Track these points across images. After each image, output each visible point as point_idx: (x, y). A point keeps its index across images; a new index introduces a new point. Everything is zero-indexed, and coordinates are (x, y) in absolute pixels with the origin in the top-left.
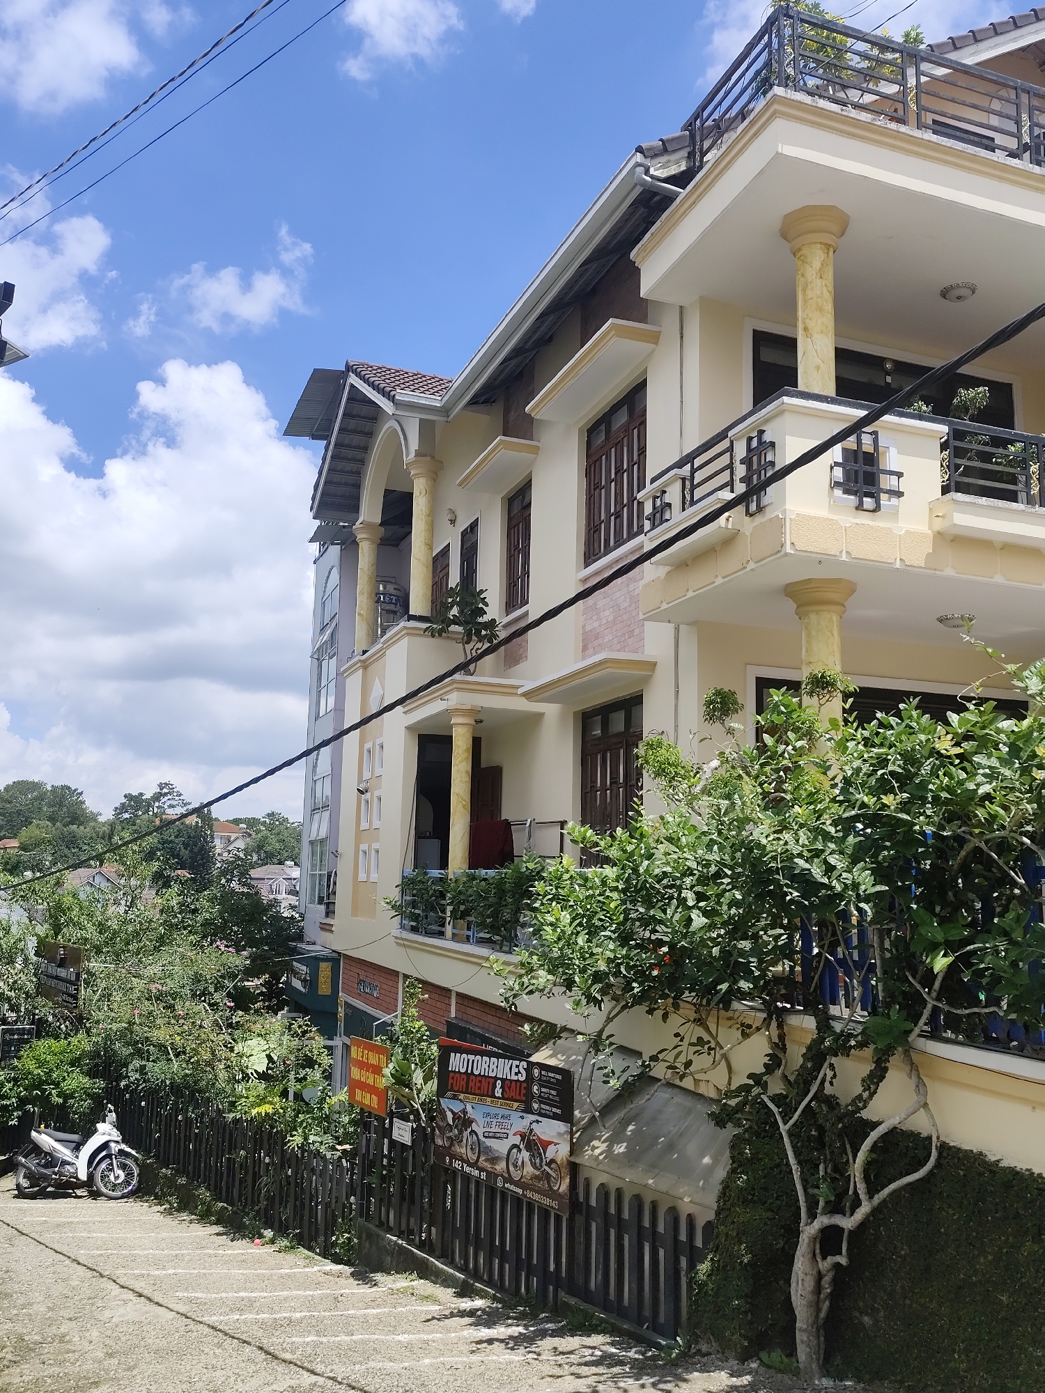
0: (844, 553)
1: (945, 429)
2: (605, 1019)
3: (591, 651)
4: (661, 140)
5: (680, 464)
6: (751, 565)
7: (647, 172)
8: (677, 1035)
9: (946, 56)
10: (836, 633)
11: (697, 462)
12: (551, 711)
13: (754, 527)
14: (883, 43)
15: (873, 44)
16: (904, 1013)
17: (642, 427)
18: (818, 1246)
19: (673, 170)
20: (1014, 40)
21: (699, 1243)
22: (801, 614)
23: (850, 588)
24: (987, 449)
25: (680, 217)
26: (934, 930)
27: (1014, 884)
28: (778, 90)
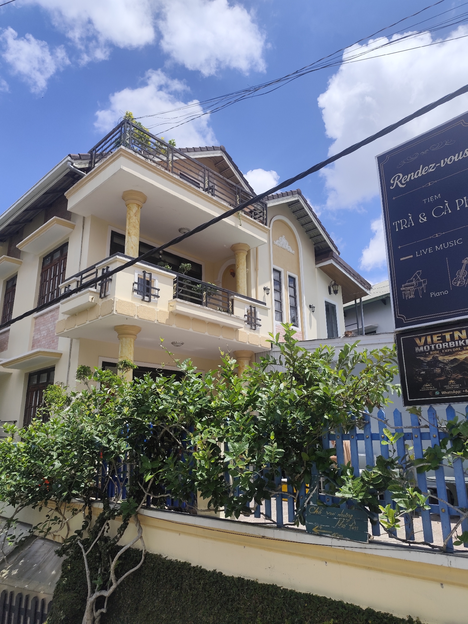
0: (136, 316)
1: (175, 276)
2: (15, 512)
3: (36, 347)
4: (79, 154)
5: (77, 276)
6: (100, 317)
7: (72, 164)
8: (47, 516)
9: (185, 153)
10: (132, 346)
11: (84, 276)
12: (15, 372)
13: (102, 303)
14: (161, 141)
15: (158, 141)
16: (136, 499)
17: (65, 260)
18: (94, 606)
19: (83, 166)
20: (206, 154)
21: (46, 612)
22: (119, 338)
23: (139, 329)
24: (190, 285)
25: (85, 184)
26: (148, 464)
27: (179, 445)
28: (122, 147)
